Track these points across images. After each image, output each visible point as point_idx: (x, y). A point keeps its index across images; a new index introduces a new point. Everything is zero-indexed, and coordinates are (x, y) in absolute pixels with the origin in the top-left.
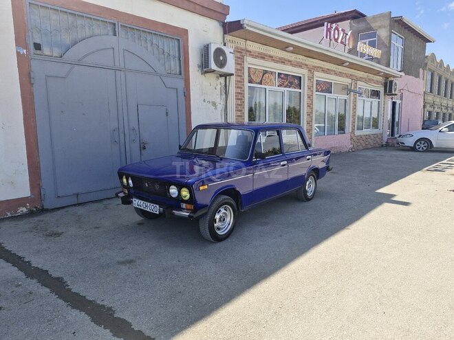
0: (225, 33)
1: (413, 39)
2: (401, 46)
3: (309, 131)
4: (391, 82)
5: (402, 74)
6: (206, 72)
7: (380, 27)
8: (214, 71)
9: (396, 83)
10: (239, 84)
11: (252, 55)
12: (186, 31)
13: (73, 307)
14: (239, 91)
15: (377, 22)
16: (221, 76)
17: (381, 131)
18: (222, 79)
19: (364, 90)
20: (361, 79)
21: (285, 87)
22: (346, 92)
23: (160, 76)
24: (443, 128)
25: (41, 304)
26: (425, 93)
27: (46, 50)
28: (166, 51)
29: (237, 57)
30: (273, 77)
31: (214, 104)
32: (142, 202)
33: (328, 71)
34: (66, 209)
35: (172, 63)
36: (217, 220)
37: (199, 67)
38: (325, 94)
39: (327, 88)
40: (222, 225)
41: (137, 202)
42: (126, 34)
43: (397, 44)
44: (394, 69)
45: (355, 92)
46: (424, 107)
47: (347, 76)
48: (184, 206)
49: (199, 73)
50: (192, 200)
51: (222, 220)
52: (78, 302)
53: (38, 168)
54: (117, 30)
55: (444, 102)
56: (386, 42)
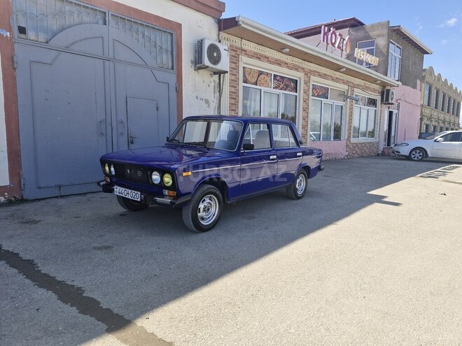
0: (220, 30)
1: (412, 50)
2: (398, 56)
3: (304, 136)
4: (388, 91)
5: (400, 83)
6: (200, 68)
7: (378, 36)
8: (207, 67)
9: (393, 93)
10: (234, 83)
11: (247, 54)
12: (179, 26)
13: (40, 286)
14: (233, 90)
15: (375, 30)
16: (215, 73)
17: (377, 141)
18: (216, 77)
19: (360, 98)
20: (358, 86)
21: (281, 89)
22: (342, 98)
23: (152, 69)
24: (438, 138)
25: (6, 282)
26: (422, 106)
27: (31, 35)
28: (158, 43)
29: (232, 56)
30: (268, 79)
31: (207, 102)
32: (124, 189)
33: (324, 76)
34: (46, 201)
35: (164, 57)
36: (201, 210)
37: (192, 62)
38: (321, 99)
39: (323, 93)
40: (206, 215)
41: (118, 190)
42: (117, 24)
43: (395, 52)
44: (392, 78)
45: (352, 99)
46: (421, 119)
47: (344, 82)
48: (166, 192)
49: (192, 69)
50: (174, 187)
51: (207, 209)
52: (46, 282)
53: (19, 156)
54: (107, 18)
55: (442, 116)
56: (385, 51)
